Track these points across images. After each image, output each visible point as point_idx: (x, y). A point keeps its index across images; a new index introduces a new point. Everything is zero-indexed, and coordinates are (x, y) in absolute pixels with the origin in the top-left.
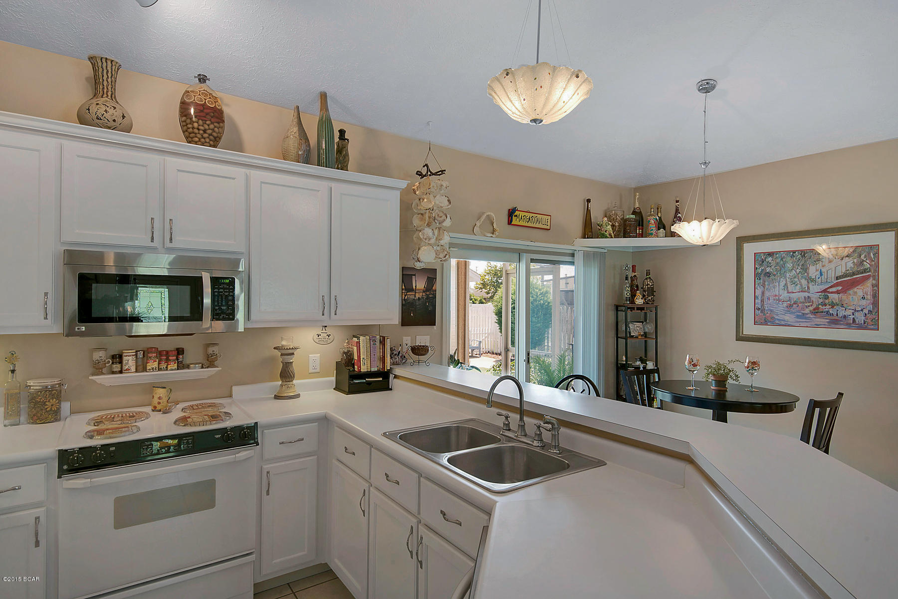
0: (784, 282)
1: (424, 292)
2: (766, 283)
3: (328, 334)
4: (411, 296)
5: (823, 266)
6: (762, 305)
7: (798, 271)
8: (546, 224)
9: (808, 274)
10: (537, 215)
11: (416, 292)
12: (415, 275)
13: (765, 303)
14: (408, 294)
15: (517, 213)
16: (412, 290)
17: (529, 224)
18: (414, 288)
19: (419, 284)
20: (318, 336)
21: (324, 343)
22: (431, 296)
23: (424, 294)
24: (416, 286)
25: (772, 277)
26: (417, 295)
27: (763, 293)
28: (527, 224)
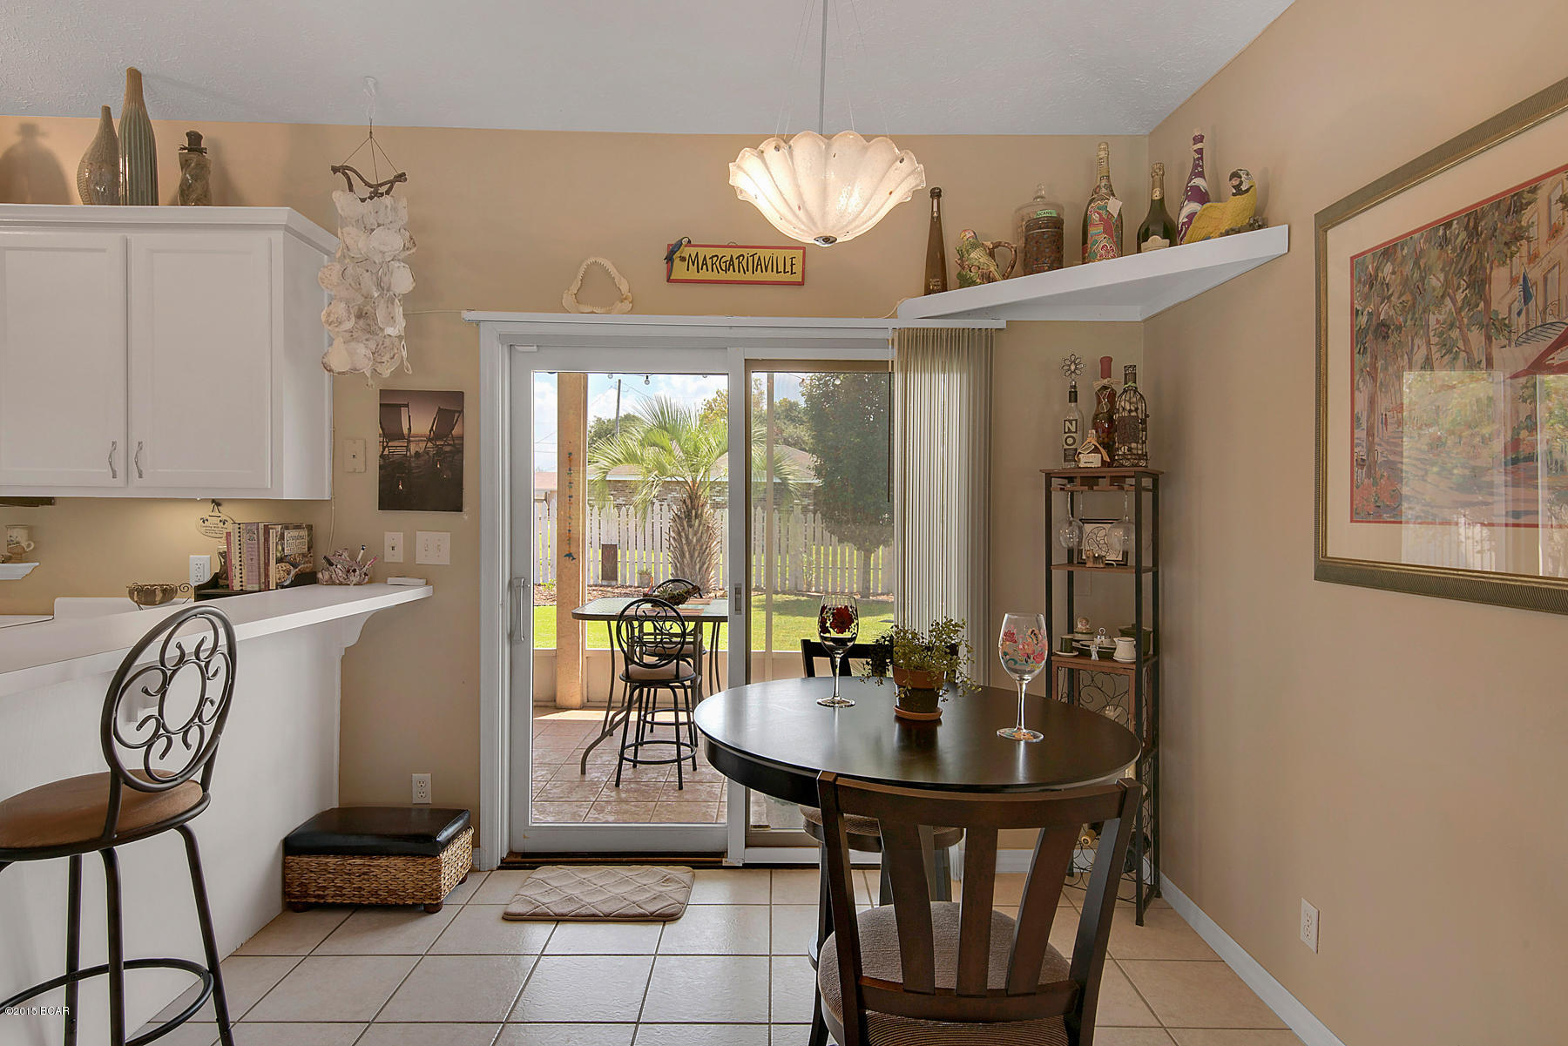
0: (1423, 351)
1: (429, 440)
2: (1379, 364)
3: (223, 518)
4: (398, 448)
5: (1533, 258)
6: (1370, 450)
7: (1460, 296)
8: (788, 268)
9: (1488, 303)
10: (754, 251)
11: (409, 442)
12: (407, 406)
13: (1376, 440)
14: (390, 444)
15: (687, 251)
16: (401, 436)
17: (731, 275)
18: (405, 431)
19: (419, 423)
20: (204, 522)
21: (214, 535)
22: (447, 449)
23: (430, 445)
24: (410, 429)
25: (1393, 338)
26: (413, 448)
27: (1372, 402)
28: (723, 276)
